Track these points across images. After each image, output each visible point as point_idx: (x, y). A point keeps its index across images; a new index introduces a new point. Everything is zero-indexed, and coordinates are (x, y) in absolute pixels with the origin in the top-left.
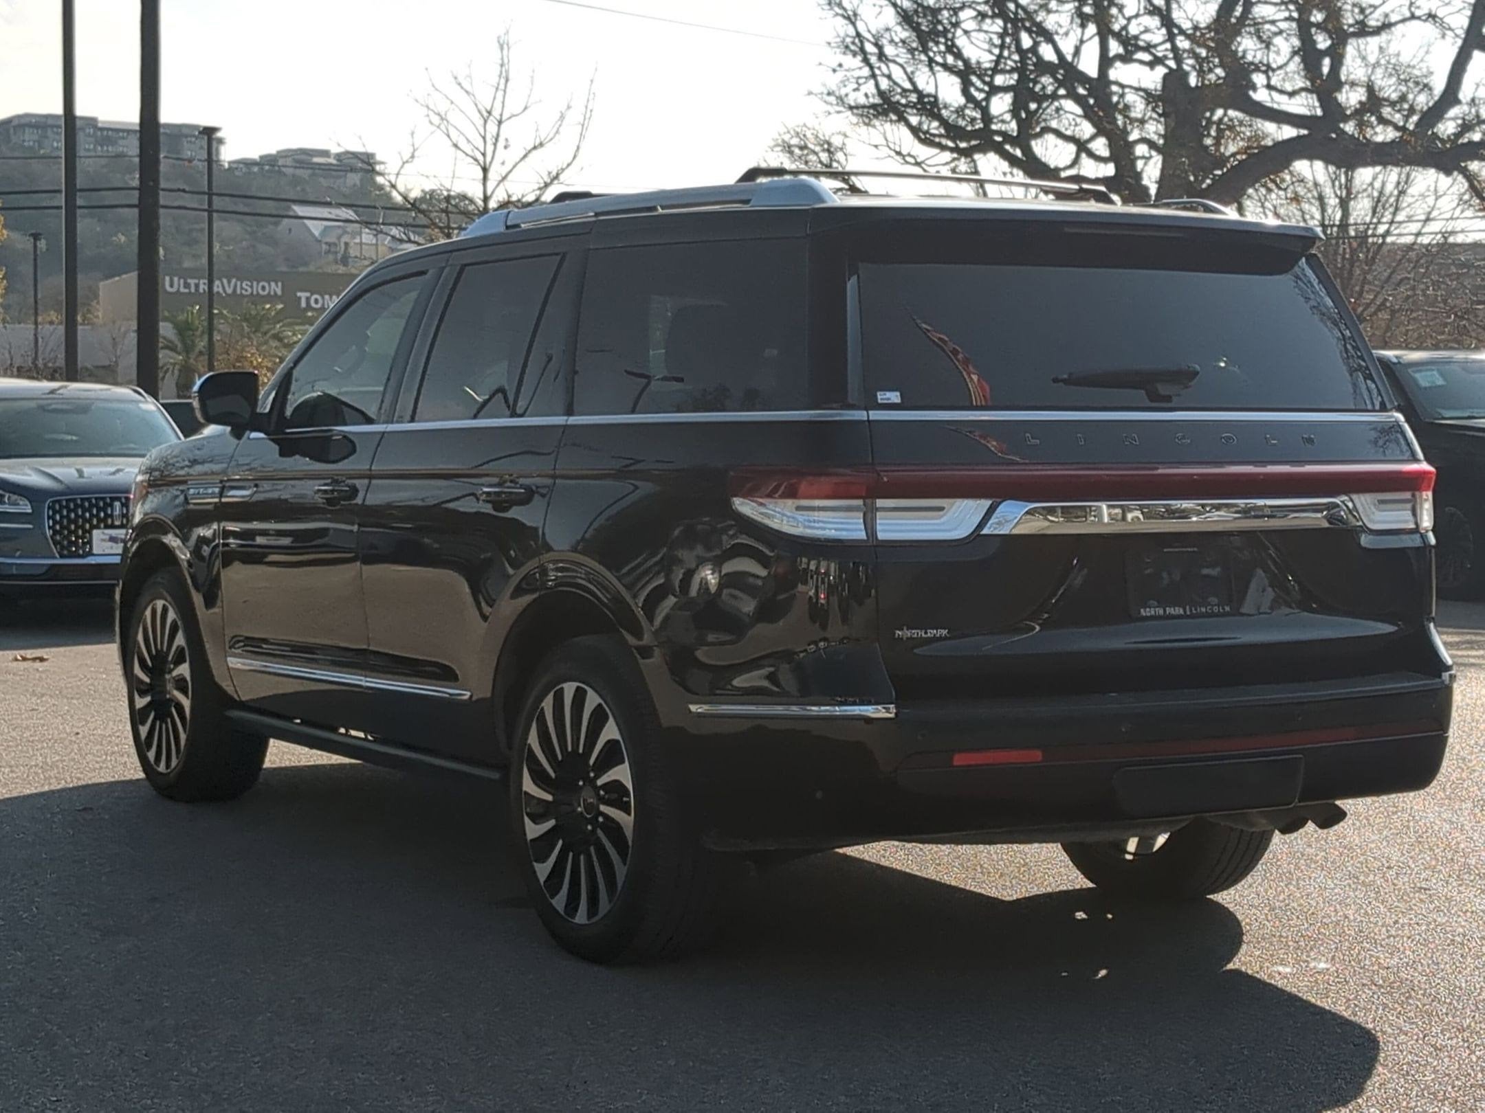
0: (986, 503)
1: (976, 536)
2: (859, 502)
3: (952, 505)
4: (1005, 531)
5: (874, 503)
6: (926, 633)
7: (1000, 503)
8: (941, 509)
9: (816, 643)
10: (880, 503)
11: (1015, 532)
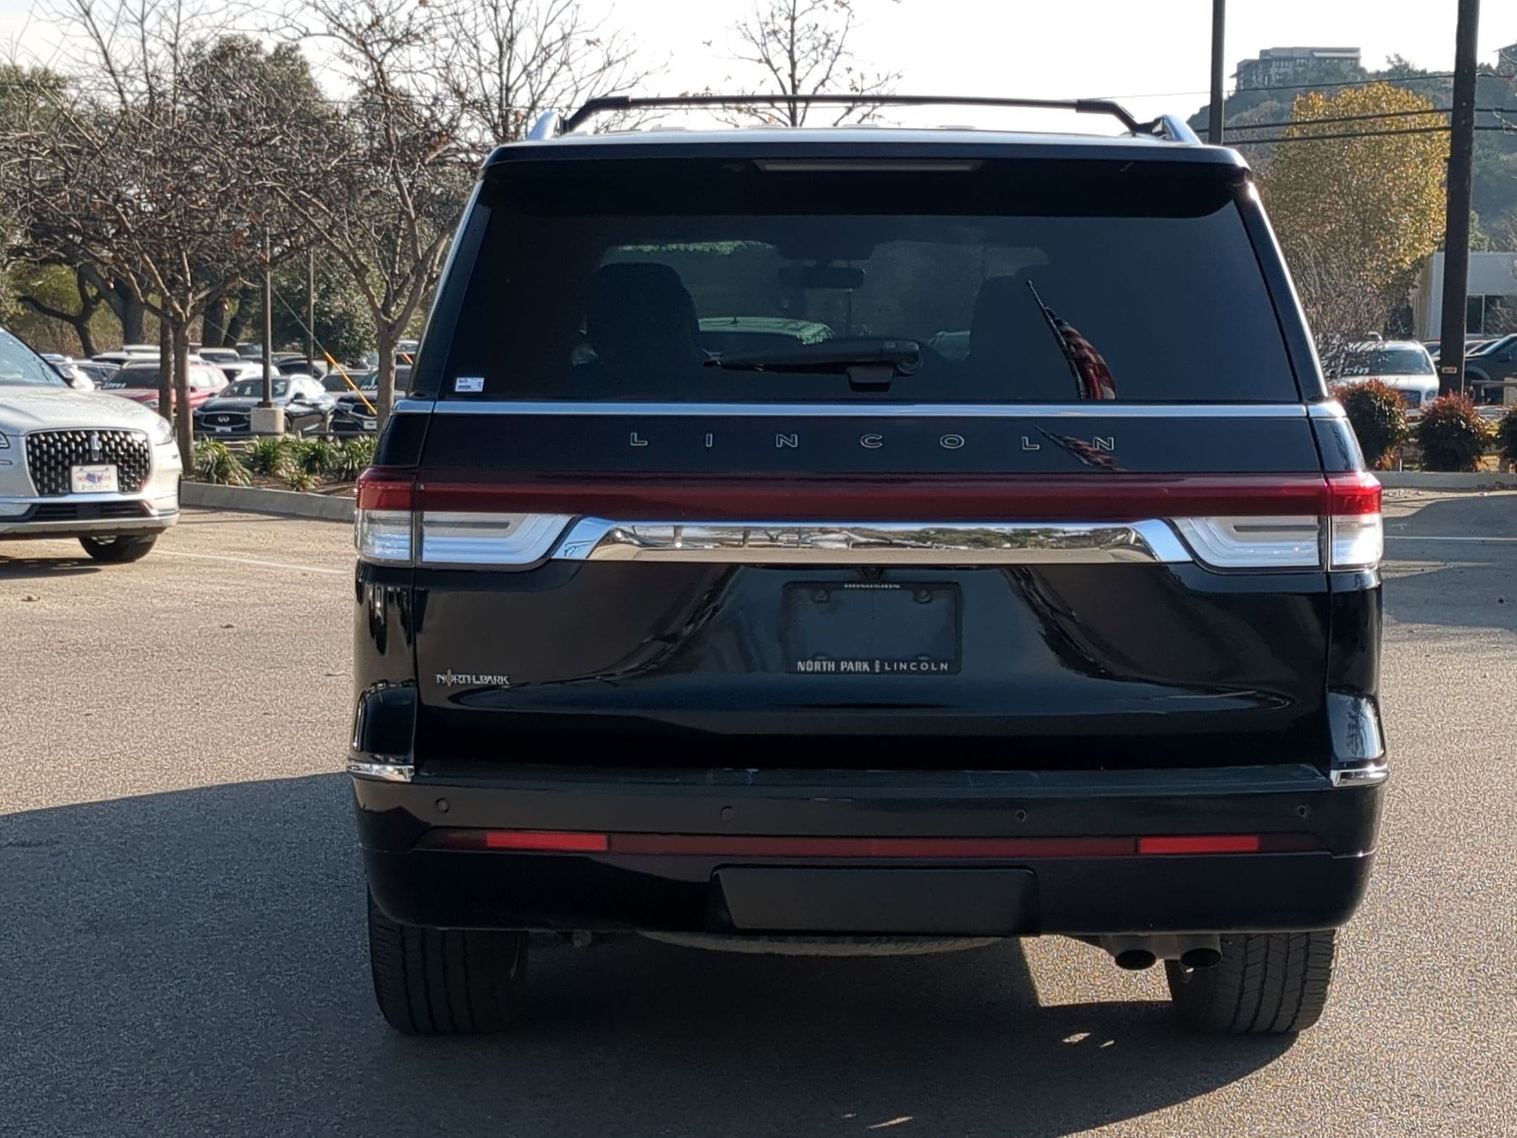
0: (562, 520)
1: (548, 563)
2: (406, 514)
3: (521, 521)
4: (580, 555)
5: (422, 516)
6: (478, 679)
7: (579, 520)
8: (504, 525)
9: (375, 684)
10: (428, 516)
11: (593, 557)
